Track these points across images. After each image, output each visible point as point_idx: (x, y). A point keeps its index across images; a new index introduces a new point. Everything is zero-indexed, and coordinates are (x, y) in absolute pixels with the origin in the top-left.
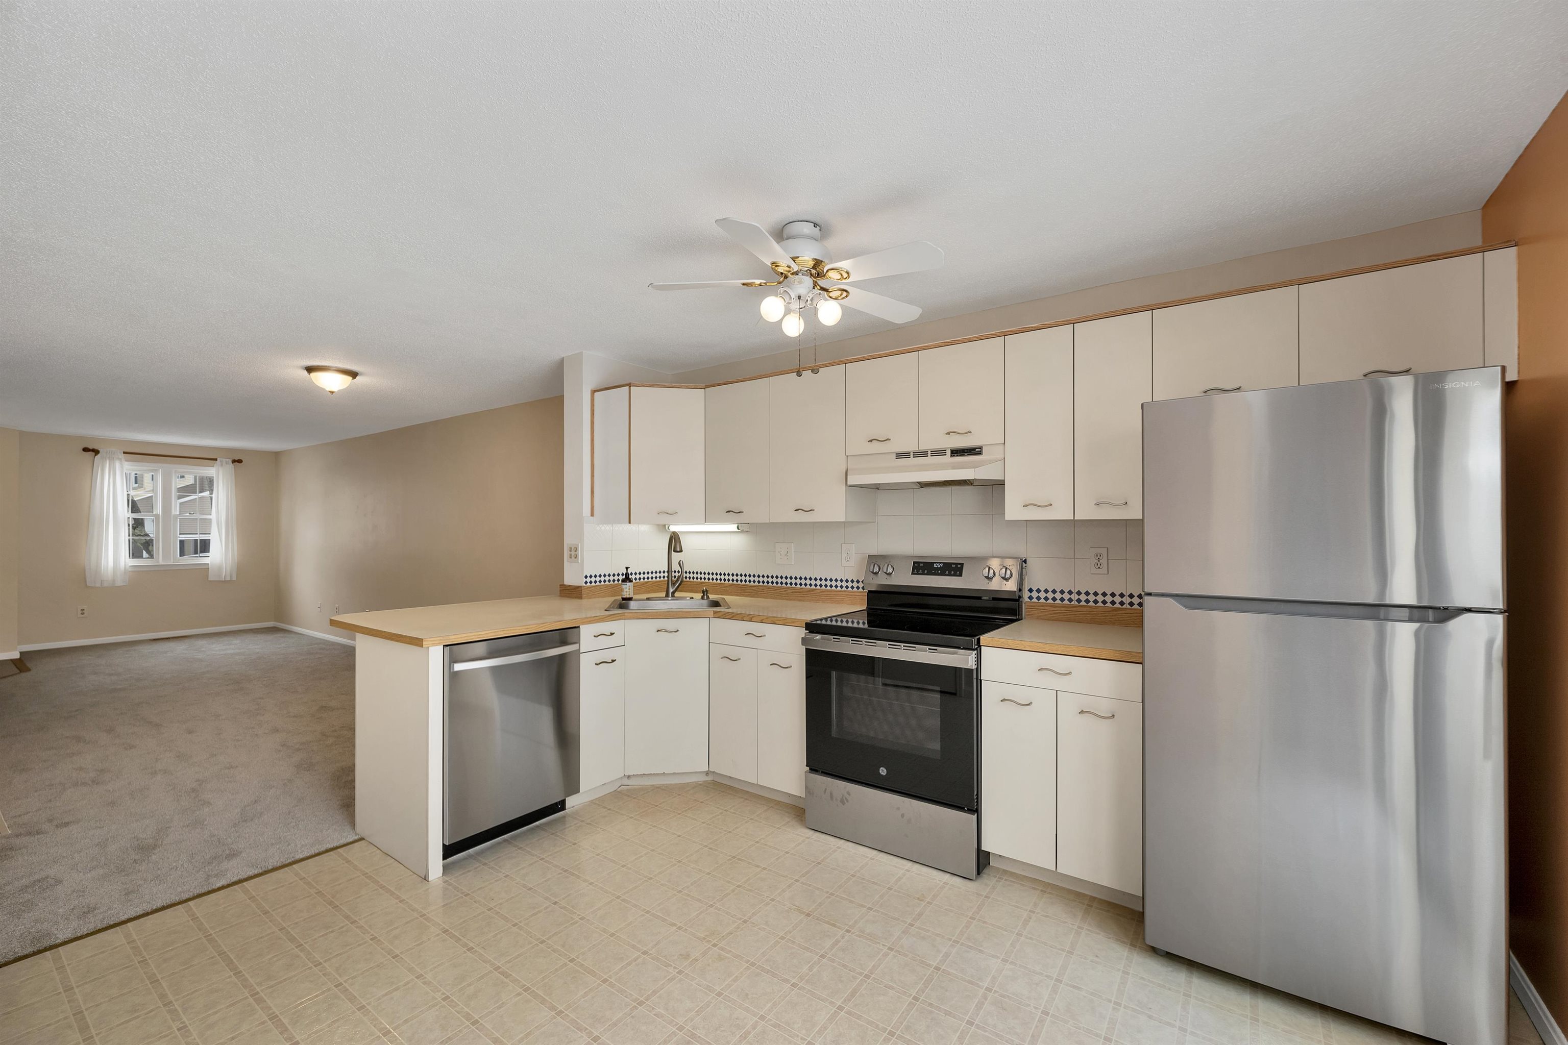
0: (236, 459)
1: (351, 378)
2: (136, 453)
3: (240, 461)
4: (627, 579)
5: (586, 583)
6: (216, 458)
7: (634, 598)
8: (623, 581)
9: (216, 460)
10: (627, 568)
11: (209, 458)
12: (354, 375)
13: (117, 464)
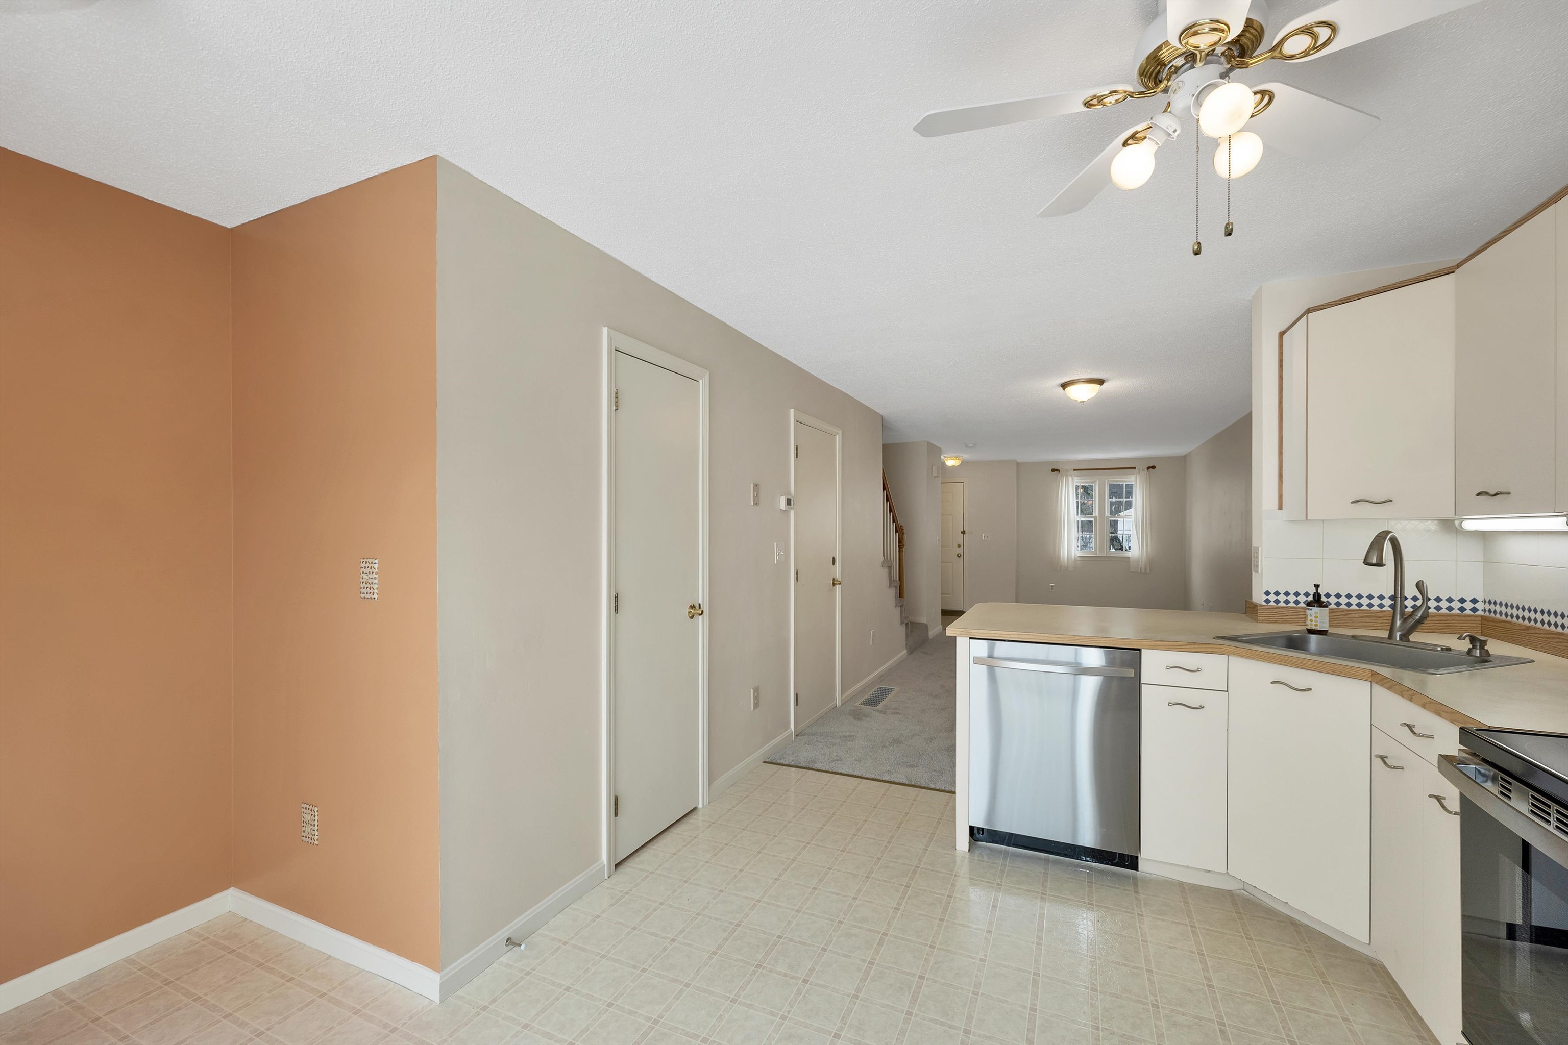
0: (1151, 466)
1: (1099, 386)
2: (1082, 469)
3: (1153, 467)
4: (1317, 601)
5: (1267, 601)
6: (1134, 466)
7: (1329, 631)
8: (1309, 604)
9: (1135, 468)
10: (1317, 586)
11: (1128, 468)
12: (1101, 382)
13: (1070, 479)
